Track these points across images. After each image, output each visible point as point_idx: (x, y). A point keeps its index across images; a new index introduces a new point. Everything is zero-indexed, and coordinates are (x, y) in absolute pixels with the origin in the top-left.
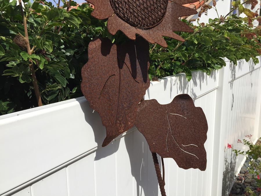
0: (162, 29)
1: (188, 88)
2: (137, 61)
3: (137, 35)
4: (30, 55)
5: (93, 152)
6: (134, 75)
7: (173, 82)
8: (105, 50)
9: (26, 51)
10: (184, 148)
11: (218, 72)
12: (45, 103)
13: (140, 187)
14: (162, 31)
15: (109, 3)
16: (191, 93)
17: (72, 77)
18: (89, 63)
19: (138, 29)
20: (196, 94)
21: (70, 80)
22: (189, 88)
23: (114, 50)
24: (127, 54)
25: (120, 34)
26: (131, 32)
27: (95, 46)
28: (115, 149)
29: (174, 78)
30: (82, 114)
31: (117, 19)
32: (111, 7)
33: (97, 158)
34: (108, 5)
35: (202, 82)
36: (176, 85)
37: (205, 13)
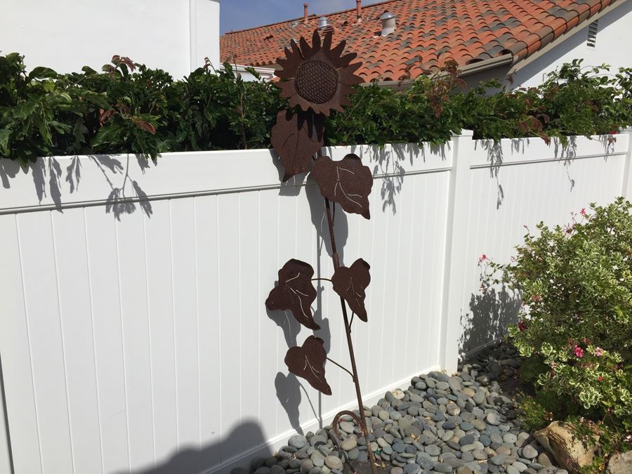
1: (388, 159)
2: (314, 126)
3: (310, 109)
4: (243, 118)
5: (278, 188)
6: (310, 135)
7: (364, 150)
8: (289, 116)
9: (241, 116)
10: (352, 198)
11: (449, 148)
12: (248, 149)
13: (321, 238)
14: (330, 105)
17: (268, 136)
18: (277, 125)
21: (266, 138)
22: (390, 160)
23: (295, 117)
24: (306, 121)
25: (298, 107)
26: (305, 105)
27: (282, 114)
28: (296, 193)
29: (365, 146)
30: (271, 158)
31: (298, 96)
32: (294, 88)
33: (281, 194)
35: (414, 156)
36: (368, 153)
37: (587, 42)
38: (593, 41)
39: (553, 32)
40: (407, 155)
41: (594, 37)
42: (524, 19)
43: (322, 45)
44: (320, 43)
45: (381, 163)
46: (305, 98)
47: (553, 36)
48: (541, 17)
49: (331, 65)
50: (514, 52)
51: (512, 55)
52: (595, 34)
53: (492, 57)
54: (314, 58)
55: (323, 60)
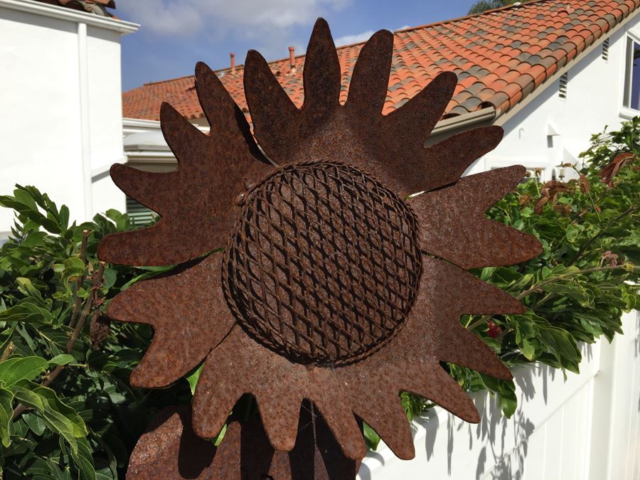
0: (403, 355)
2: (318, 453)
14: (403, 364)
15: (220, 290)
16: (517, 425)
19: (316, 370)
20: (531, 420)
31: (244, 345)
32: (223, 303)
34: (215, 301)
37: (559, 93)
38: (564, 92)
39: (533, 81)
40: (537, 381)
41: (564, 87)
42: (492, 67)
43: (343, 98)
44: (337, 87)
45: (492, 438)
46: (280, 350)
47: (534, 85)
48: (513, 64)
49: (382, 178)
50: (496, 105)
51: (495, 108)
52: (565, 83)
53: (469, 112)
54: (313, 153)
55: (348, 162)
